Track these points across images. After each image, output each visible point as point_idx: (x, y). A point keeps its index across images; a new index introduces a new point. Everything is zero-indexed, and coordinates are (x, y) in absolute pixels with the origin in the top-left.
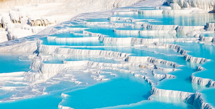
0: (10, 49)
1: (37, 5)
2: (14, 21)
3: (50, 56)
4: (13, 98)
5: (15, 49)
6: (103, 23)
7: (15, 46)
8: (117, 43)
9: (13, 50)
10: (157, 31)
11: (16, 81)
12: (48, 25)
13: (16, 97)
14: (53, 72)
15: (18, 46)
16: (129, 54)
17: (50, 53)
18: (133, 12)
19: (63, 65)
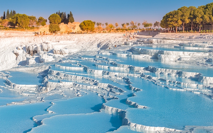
0: (33, 69)
1: (59, 42)
2: (44, 50)
3: (54, 77)
4: (25, 102)
5: (36, 70)
6: (91, 59)
7: (36, 68)
8: (94, 73)
9: (35, 70)
10: (119, 68)
11: (30, 90)
12: (64, 54)
13: (26, 101)
14: (53, 87)
15: (38, 68)
16: (99, 81)
17: (54, 75)
18: (110, 53)
19: (59, 83)
